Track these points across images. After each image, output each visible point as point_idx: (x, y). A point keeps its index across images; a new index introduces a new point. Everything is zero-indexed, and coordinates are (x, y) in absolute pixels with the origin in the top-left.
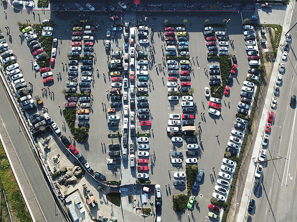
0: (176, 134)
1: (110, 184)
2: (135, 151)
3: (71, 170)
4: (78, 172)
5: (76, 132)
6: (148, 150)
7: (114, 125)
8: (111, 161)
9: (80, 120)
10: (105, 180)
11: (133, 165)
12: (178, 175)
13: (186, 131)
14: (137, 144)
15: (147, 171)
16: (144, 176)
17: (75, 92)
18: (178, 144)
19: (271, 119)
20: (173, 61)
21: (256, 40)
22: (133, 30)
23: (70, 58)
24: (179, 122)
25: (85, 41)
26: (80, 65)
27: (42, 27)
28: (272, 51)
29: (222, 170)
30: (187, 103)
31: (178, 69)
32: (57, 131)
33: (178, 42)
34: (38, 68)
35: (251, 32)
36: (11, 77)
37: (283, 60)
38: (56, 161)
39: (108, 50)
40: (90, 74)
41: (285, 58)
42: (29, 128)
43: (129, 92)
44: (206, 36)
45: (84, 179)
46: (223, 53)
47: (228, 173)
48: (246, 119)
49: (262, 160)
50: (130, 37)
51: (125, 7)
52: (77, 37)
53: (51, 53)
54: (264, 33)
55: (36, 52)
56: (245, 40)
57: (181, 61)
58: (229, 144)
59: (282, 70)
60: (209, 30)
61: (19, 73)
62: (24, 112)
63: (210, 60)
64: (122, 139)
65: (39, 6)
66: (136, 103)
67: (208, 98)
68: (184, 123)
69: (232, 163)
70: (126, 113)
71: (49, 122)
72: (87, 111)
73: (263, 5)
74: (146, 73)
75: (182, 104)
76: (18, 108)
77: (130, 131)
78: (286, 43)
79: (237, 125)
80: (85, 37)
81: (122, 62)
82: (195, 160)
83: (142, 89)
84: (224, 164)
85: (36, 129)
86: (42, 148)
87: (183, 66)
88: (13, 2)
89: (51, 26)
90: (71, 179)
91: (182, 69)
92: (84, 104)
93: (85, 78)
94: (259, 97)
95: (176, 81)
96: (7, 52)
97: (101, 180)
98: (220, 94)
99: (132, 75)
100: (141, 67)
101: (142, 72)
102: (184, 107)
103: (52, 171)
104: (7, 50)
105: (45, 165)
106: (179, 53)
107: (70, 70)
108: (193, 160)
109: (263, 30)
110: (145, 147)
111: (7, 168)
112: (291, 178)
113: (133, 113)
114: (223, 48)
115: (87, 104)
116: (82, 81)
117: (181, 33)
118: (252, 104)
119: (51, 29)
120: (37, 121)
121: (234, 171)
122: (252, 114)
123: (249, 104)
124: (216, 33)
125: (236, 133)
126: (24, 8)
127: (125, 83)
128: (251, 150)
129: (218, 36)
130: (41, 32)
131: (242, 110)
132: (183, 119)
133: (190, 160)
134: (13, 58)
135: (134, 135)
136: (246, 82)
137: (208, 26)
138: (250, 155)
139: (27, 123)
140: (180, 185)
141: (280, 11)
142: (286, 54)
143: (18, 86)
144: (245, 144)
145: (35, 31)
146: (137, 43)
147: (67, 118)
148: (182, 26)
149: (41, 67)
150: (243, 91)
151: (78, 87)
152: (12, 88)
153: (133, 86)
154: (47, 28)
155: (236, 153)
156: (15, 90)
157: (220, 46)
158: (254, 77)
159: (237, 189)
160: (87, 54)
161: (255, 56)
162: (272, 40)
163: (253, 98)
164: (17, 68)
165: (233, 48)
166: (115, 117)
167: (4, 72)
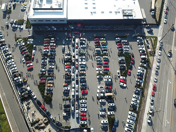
0: (102, 98)
1: (64, 128)
2: (79, 108)
3: (42, 120)
4: (46, 121)
5: (45, 98)
6: (86, 107)
7: (66, 93)
8: (65, 114)
9: (48, 90)
10: (62, 125)
11: (77, 117)
12: (104, 122)
13: (107, 96)
14: (80, 104)
15: (86, 120)
16: (84, 122)
17: (45, 74)
18: (103, 104)
19: (154, 88)
20: (99, 57)
21: (144, 45)
22: (77, 40)
23: (43, 55)
24: (103, 91)
25: (51, 46)
26: (48, 59)
27: (28, 39)
28: (153, 50)
29: (129, 119)
30: (108, 80)
31: (102, 61)
32: (35, 97)
33: (101, 46)
34: (24, 61)
35: (141, 40)
36: (9, 67)
37: (159, 55)
38: (33, 115)
39: (63, 51)
40: (53, 64)
41: (160, 54)
42: (18, 96)
43: (75, 74)
44: (117, 43)
45: (49, 125)
46: (126, 51)
47: (132, 120)
48: (140, 89)
49: (151, 112)
50: (76, 44)
51: (73, 28)
52: (46, 44)
53: (32, 53)
54: (148, 41)
55: (23, 53)
56: (138, 45)
57: (103, 57)
58: (132, 103)
59: (159, 61)
60: (118, 39)
61: (14, 64)
62: (16, 86)
63: (119, 56)
64: (71, 101)
65: (26, 28)
66: (79, 80)
67: (119, 77)
68: (106, 91)
69: (134, 114)
70: (73, 86)
71: (30, 92)
72: (51, 85)
73: (147, 26)
74: (84, 63)
75: (105, 80)
76: (13, 84)
77: (75, 96)
78: (160, 46)
79: (136, 92)
80: (51, 44)
81: (71, 58)
82: (113, 113)
83: (82, 72)
84: (130, 115)
85: (22, 96)
86: (26, 107)
87: (105, 59)
88: (12, 26)
89: (32, 39)
90: (42, 125)
91: (104, 61)
92: (50, 81)
93: (51, 66)
94: (147, 76)
95: (101, 67)
96: (8, 53)
97: (59, 126)
98: (125, 74)
99: (77, 64)
100: (81, 60)
101: (82, 63)
102: (106, 82)
103: (31, 121)
104: (8, 52)
105: (27, 117)
106: (102, 52)
107: (43, 62)
108: (112, 113)
109: (147, 39)
110: (85, 105)
111: (5, 120)
112: (168, 123)
113: (78, 86)
114: (126, 49)
115: (52, 81)
116: (49, 68)
117: (103, 41)
118: (143, 80)
119: (32, 40)
120: (23, 92)
121: (135, 119)
122: (144, 85)
123: (142, 80)
124: (122, 41)
125: (135, 96)
126: (18, 29)
127: (73, 69)
128: (144, 106)
129: (123, 43)
130: (27, 42)
131: (138, 83)
132: (106, 89)
133: (110, 113)
134: (11, 56)
135: (78, 99)
136: (139, 68)
137: (118, 38)
138: (144, 109)
139: (17, 93)
140: (105, 128)
141: (156, 29)
142: (160, 52)
143: (13, 72)
144: (141, 103)
145: (23, 41)
146: (80, 47)
147: (40, 90)
148: (104, 37)
149: (26, 61)
150: (138, 72)
151: (47, 72)
152: (10, 73)
153: (77, 71)
154: (30, 39)
155: (136, 108)
156: (12, 74)
157: (125, 48)
158: (144, 65)
159: (138, 130)
160: (52, 54)
161: (143, 53)
162: (152, 44)
163: (144, 77)
164: (13, 61)
165: (132, 49)
166: (67, 88)
167: (6, 64)
